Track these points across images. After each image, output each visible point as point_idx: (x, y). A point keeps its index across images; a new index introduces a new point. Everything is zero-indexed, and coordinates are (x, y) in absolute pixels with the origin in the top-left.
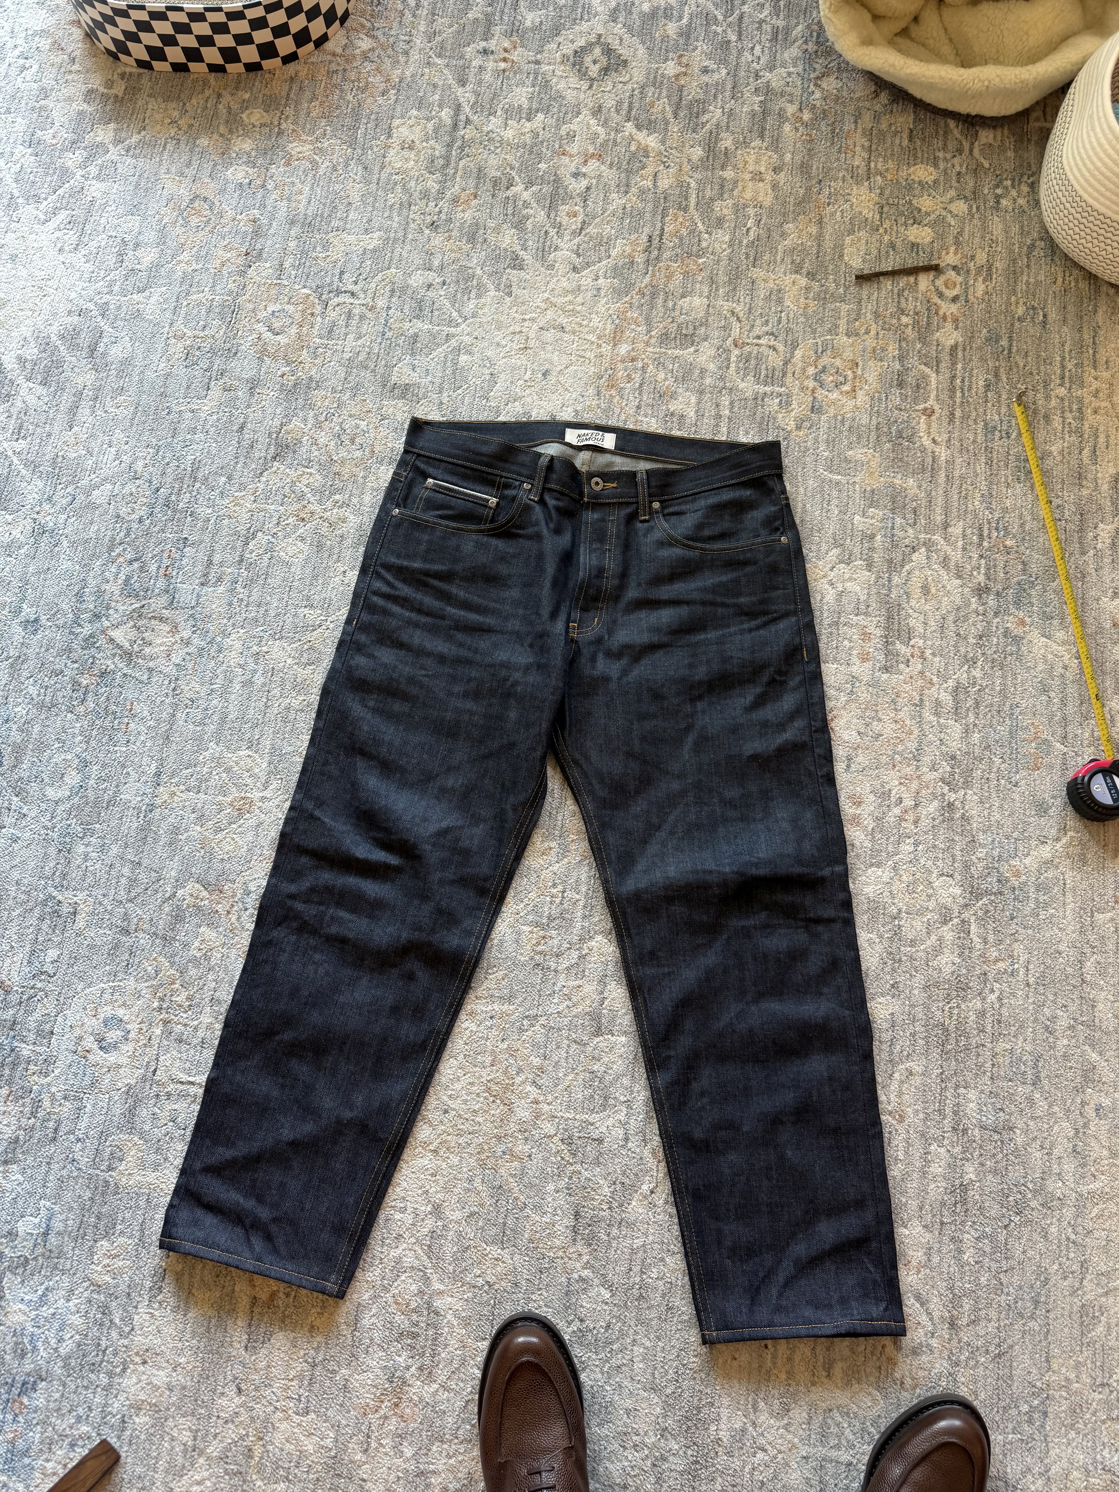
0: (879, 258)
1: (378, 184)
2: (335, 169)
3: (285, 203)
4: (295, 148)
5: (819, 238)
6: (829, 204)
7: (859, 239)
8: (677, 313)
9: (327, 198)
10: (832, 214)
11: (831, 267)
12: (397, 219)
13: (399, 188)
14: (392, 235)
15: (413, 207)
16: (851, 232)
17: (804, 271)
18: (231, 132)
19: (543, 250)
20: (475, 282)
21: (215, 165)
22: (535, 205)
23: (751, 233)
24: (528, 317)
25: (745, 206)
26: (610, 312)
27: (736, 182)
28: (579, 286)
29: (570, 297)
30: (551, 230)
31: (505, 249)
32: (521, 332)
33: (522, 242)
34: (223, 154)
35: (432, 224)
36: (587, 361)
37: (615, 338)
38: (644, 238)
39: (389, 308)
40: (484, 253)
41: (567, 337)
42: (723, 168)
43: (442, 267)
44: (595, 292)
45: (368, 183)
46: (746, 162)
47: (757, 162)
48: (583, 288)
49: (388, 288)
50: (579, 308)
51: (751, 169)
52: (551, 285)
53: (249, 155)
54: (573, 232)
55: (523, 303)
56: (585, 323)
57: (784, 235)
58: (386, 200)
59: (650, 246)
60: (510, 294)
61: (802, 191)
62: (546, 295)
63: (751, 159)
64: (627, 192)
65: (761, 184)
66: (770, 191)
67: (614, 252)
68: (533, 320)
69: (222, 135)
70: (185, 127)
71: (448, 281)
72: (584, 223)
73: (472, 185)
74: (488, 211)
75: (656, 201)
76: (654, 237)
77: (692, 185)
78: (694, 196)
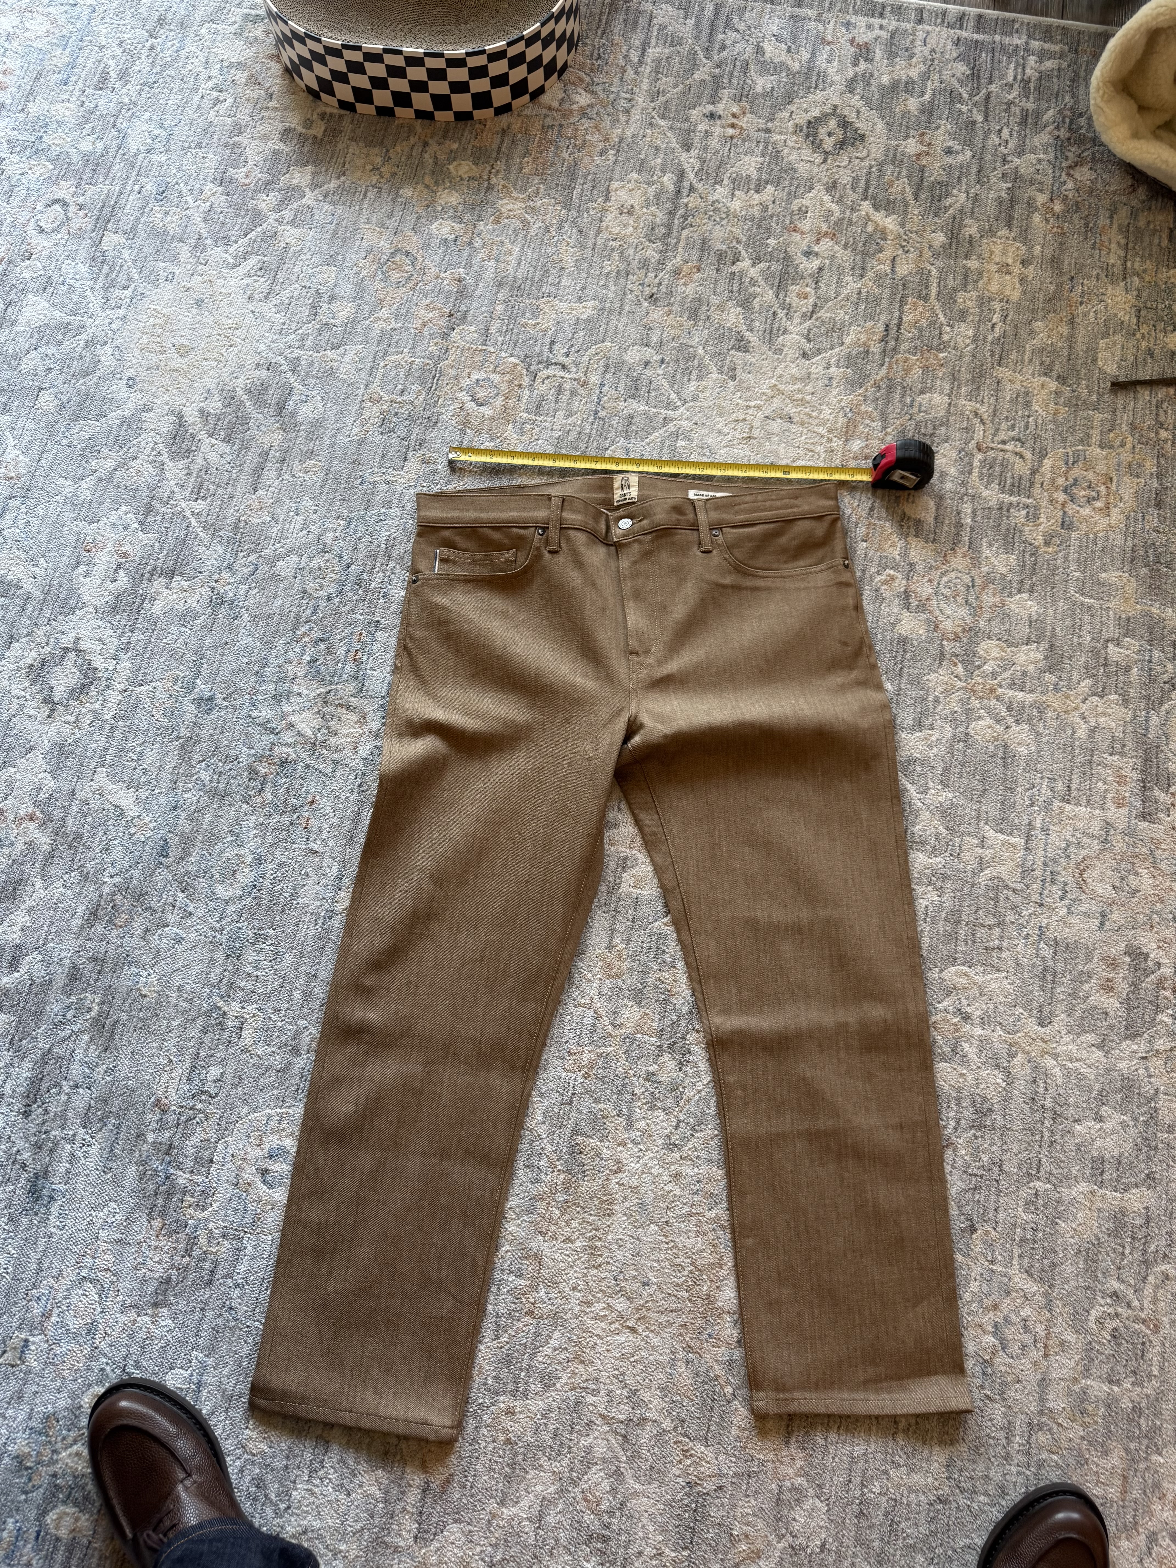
0: (1135, 364)
1: (593, 249)
2: (547, 230)
3: (492, 263)
4: (505, 205)
5: (1071, 339)
6: (1081, 303)
7: (1115, 343)
8: (915, 410)
9: (538, 260)
10: (1085, 315)
11: (1083, 371)
12: (613, 288)
13: (616, 255)
14: (608, 305)
15: (630, 277)
16: (1106, 335)
17: (1055, 374)
18: (437, 183)
19: (771, 333)
20: (696, 362)
21: (419, 218)
22: (762, 283)
23: (997, 329)
24: (752, 404)
25: (991, 299)
26: (843, 404)
27: (980, 273)
28: (809, 374)
29: (799, 386)
30: (779, 311)
31: (730, 329)
32: (745, 420)
33: (748, 322)
34: (428, 206)
35: (651, 297)
36: (816, 456)
37: (847, 432)
38: (881, 327)
39: (602, 385)
40: (706, 331)
41: (794, 428)
42: (967, 256)
43: (661, 343)
44: (827, 382)
45: (583, 247)
46: (992, 253)
47: (1004, 253)
48: (813, 376)
49: (602, 363)
50: (808, 398)
51: (997, 260)
52: (779, 371)
53: (455, 210)
54: (804, 315)
55: (748, 389)
56: (814, 414)
57: (1032, 333)
58: (602, 267)
59: (887, 335)
60: (733, 378)
61: (1052, 288)
62: (773, 381)
63: (998, 249)
64: (862, 276)
65: (1008, 277)
66: (1018, 285)
67: (848, 340)
68: (758, 407)
69: (427, 186)
70: (387, 175)
71: (667, 359)
72: (815, 305)
73: (695, 257)
74: (712, 286)
75: (894, 287)
76: (892, 326)
77: (933, 273)
78: (935, 285)
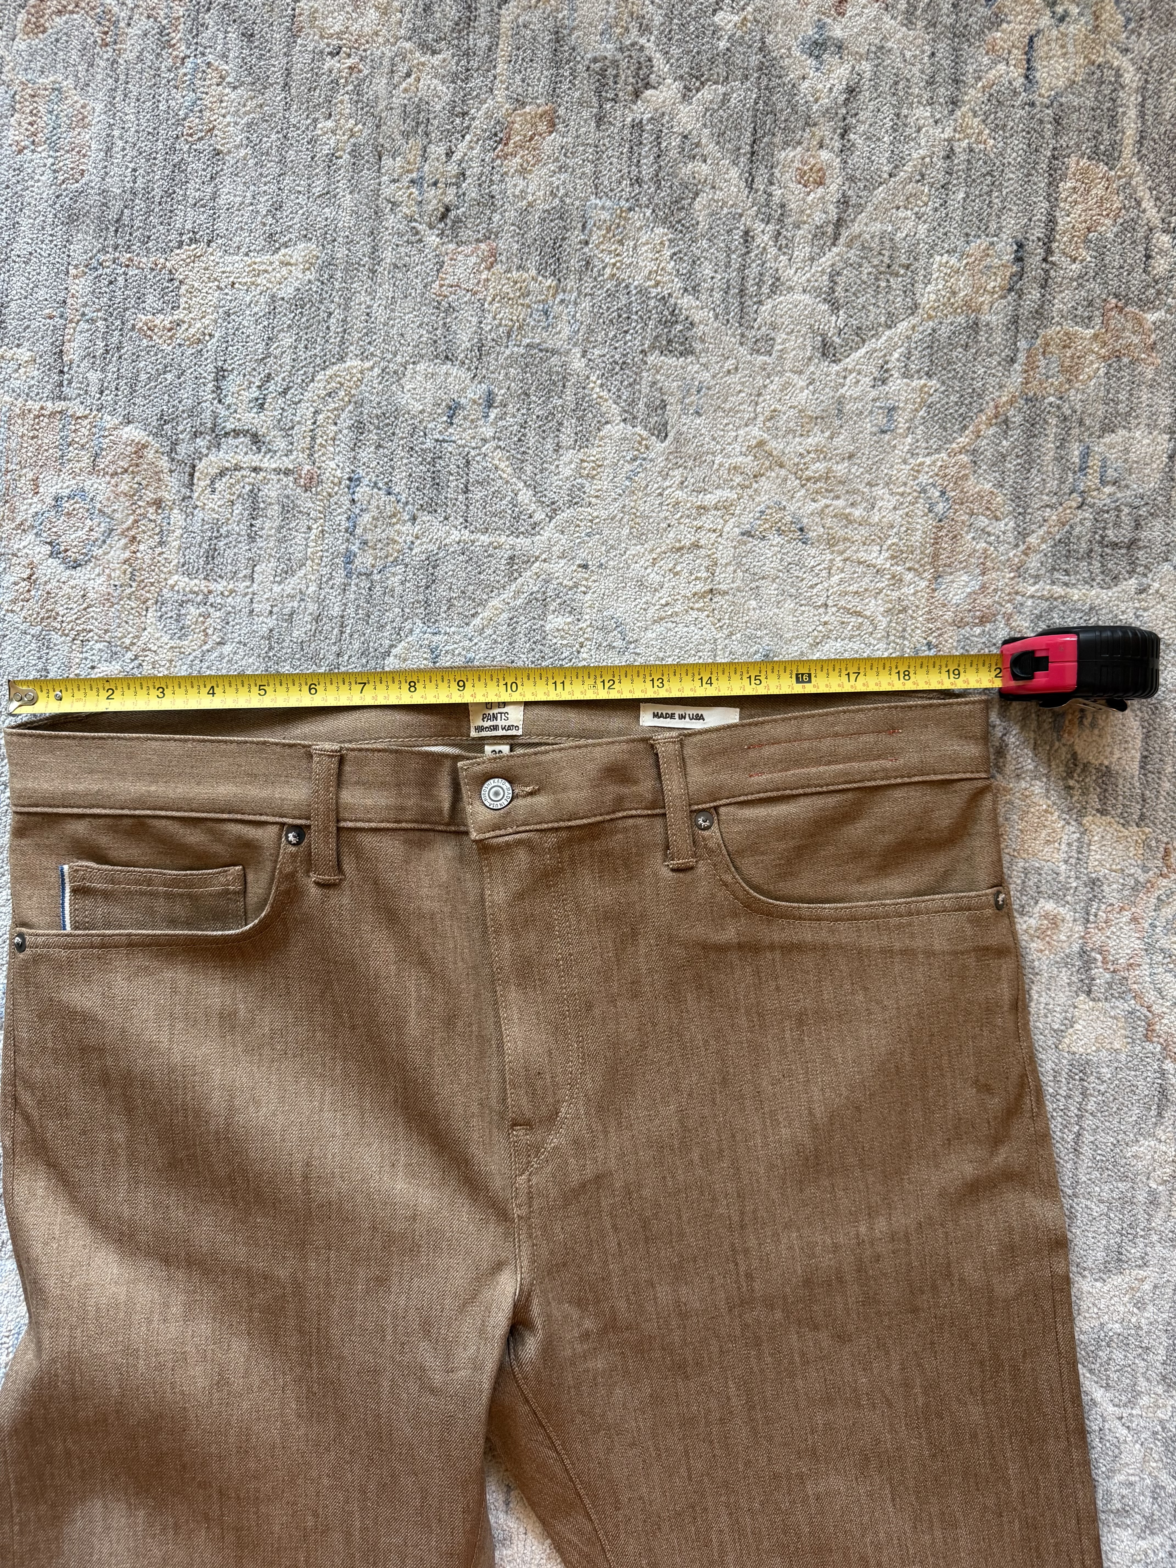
1: (286, 86)
3: (42, 155)
9: (154, 134)
12: (347, 200)
13: (344, 102)
14: (341, 253)
15: (387, 162)
19: (742, 292)
20: (569, 396)
22: (712, 148)
24: (710, 499)
26: (923, 479)
28: (840, 402)
29: (816, 439)
30: (759, 226)
31: (642, 292)
32: (696, 546)
33: (684, 268)
35: (443, 217)
36: (867, 627)
37: (936, 556)
38: (1006, 250)
39: (354, 481)
40: (586, 304)
41: (813, 555)
43: (480, 349)
44: (882, 420)
48: (849, 407)
49: (346, 420)
50: (840, 469)
52: (767, 403)
54: (819, 233)
55: (698, 458)
56: (857, 513)
58: (313, 142)
59: (1021, 275)
60: (661, 431)
62: (755, 432)
64: (954, 103)
67: (928, 296)
68: (725, 508)
71: (500, 394)
72: (844, 202)
73: (540, 87)
74: (589, 169)
75: (1033, 132)
76: (1030, 246)
77: (1127, 78)
78: (1133, 113)
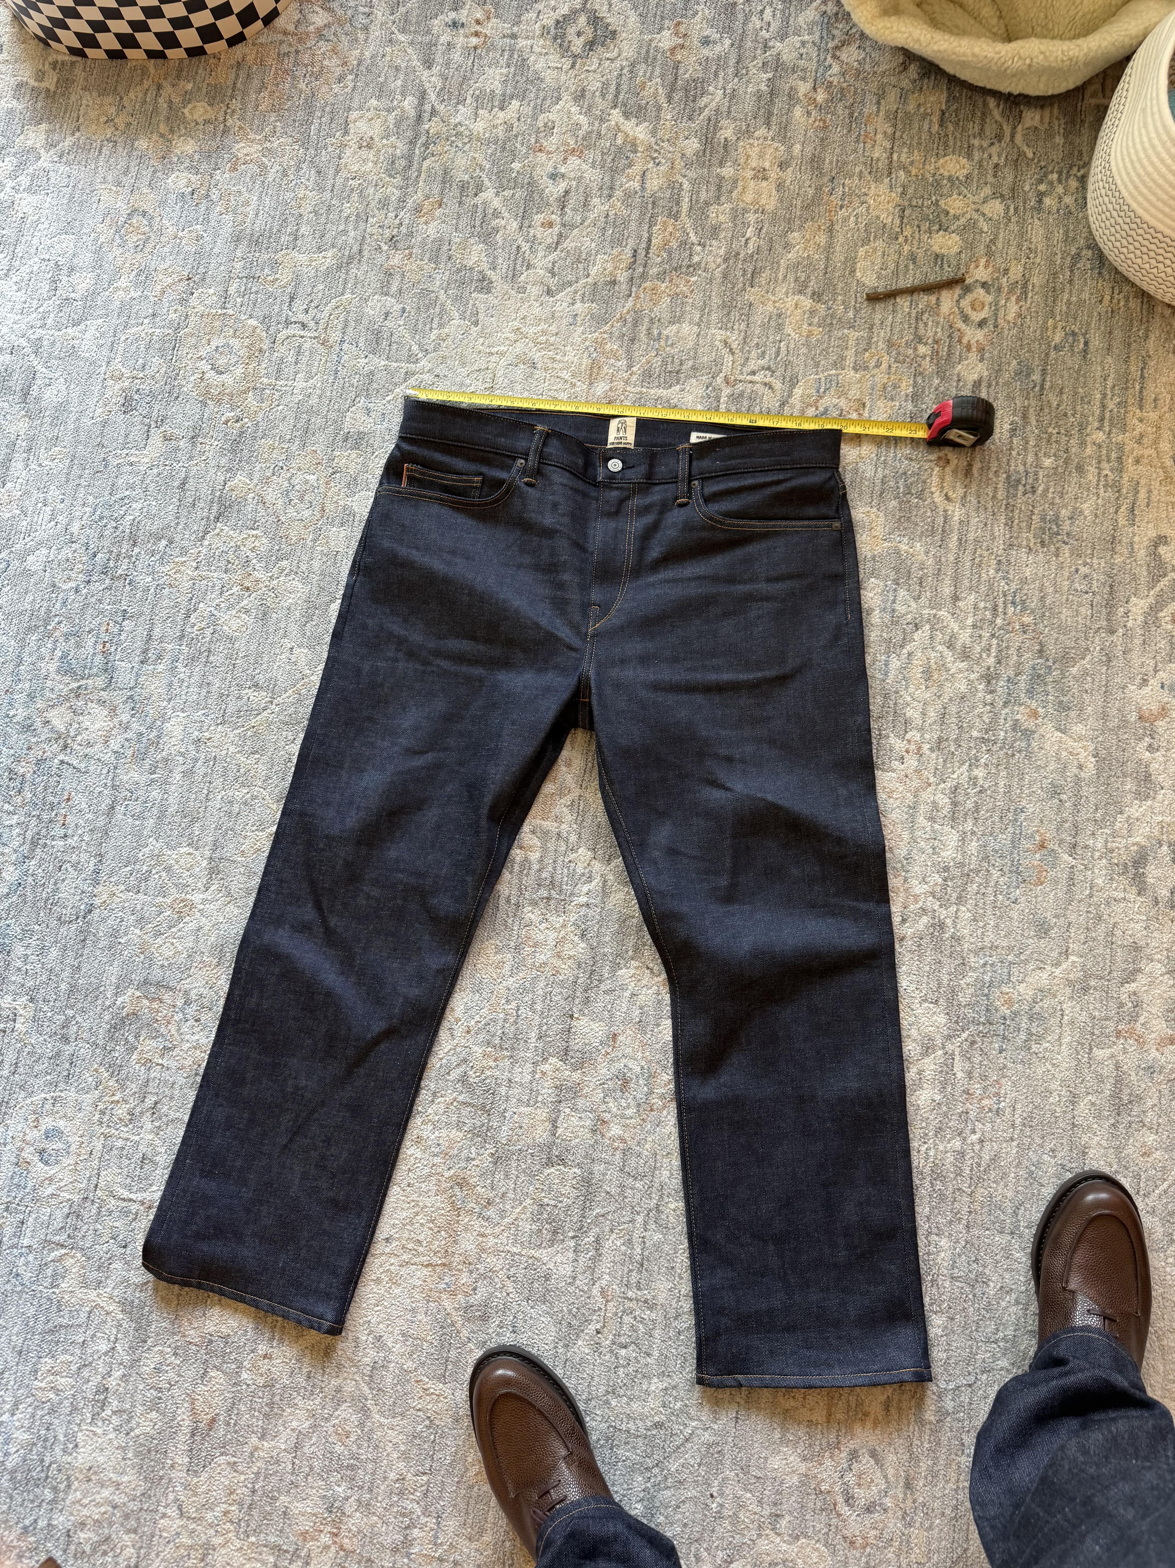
0: (896, 273)
1: (332, 191)
2: (285, 174)
3: (230, 216)
4: (242, 149)
5: (829, 249)
6: (841, 207)
7: (875, 250)
8: (663, 344)
9: (276, 208)
10: (846, 220)
11: (840, 285)
12: (352, 234)
13: (355, 197)
14: (347, 253)
15: (370, 219)
16: (866, 241)
17: (809, 290)
18: (172, 131)
19: (514, 269)
20: (437, 309)
21: (155, 172)
22: (506, 215)
23: (751, 245)
24: (495, 350)
25: (745, 211)
26: (587, 343)
27: (735, 181)
28: (554, 312)
29: (542, 327)
30: (523, 244)
31: (472, 269)
33: (490, 260)
34: (164, 158)
35: (392, 239)
38: (629, 252)
39: (343, 341)
40: (447, 273)
41: (538, 374)
42: (721, 164)
43: (401, 291)
44: (571, 320)
45: (321, 189)
46: (748, 156)
47: (761, 156)
48: (557, 314)
49: (342, 317)
50: (552, 339)
51: (754, 165)
52: (522, 312)
53: (191, 158)
54: (549, 247)
55: (490, 334)
56: (558, 357)
57: (787, 246)
58: (341, 211)
59: (635, 262)
60: (476, 323)
61: (811, 192)
62: (516, 324)
63: (754, 152)
64: (610, 197)
65: (764, 184)
66: (774, 192)
67: (594, 271)
68: (501, 354)
69: (162, 136)
70: (122, 127)
71: (408, 308)
72: (560, 235)
73: (436, 191)
74: (454, 222)
75: (644, 207)
76: (639, 251)
77: (685, 186)
78: (687, 200)
